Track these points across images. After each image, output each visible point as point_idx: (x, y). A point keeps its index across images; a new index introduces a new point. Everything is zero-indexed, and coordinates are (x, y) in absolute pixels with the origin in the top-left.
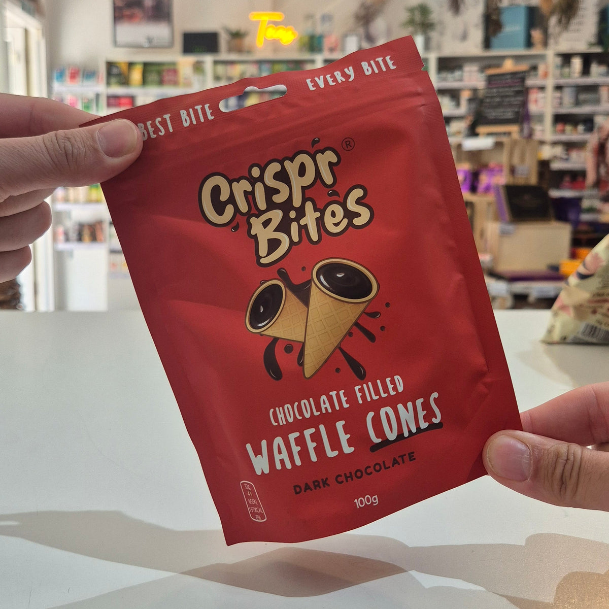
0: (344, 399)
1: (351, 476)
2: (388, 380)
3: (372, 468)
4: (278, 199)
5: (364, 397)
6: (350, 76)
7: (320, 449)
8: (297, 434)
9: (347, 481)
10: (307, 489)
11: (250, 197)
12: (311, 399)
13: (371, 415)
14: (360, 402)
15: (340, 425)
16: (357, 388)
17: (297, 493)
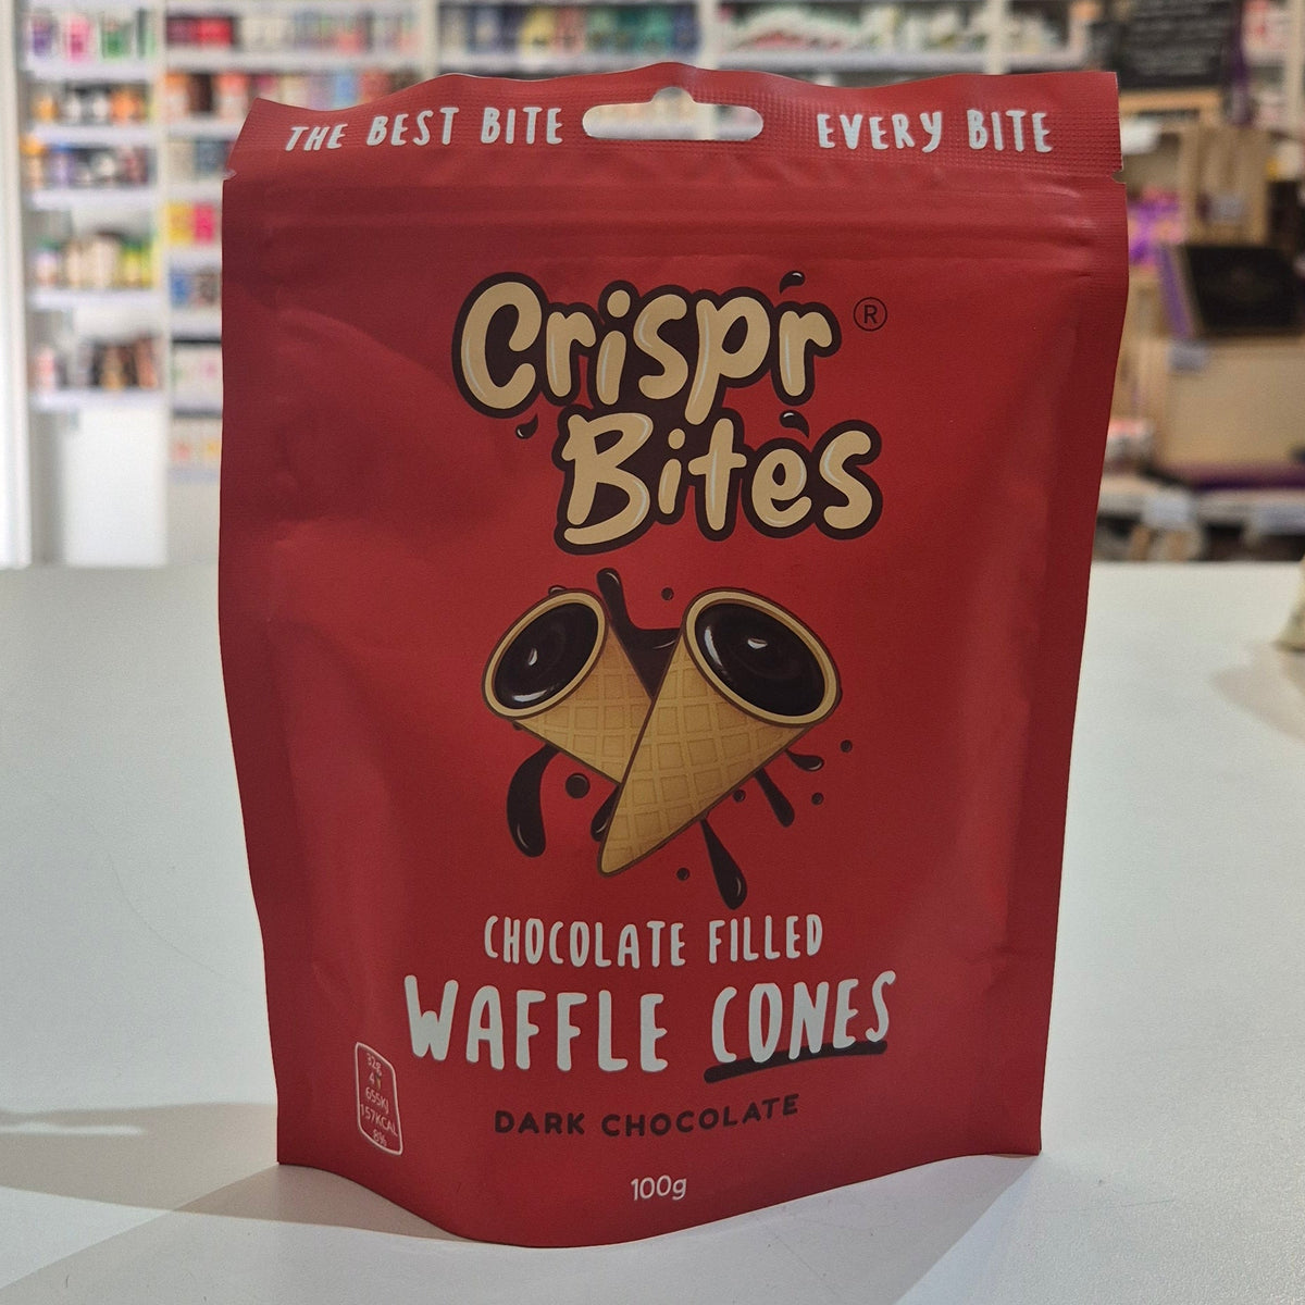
0: (676, 945)
1: (641, 1126)
2: (791, 921)
3: (697, 1116)
4: (655, 388)
5: (723, 950)
6: (928, 137)
7: (584, 1048)
8: (539, 996)
9: (629, 1134)
10: (527, 1127)
11: (584, 360)
12: (599, 927)
13: (729, 993)
14: (713, 958)
15: (649, 1003)
16: (714, 925)
17: (499, 1129)
